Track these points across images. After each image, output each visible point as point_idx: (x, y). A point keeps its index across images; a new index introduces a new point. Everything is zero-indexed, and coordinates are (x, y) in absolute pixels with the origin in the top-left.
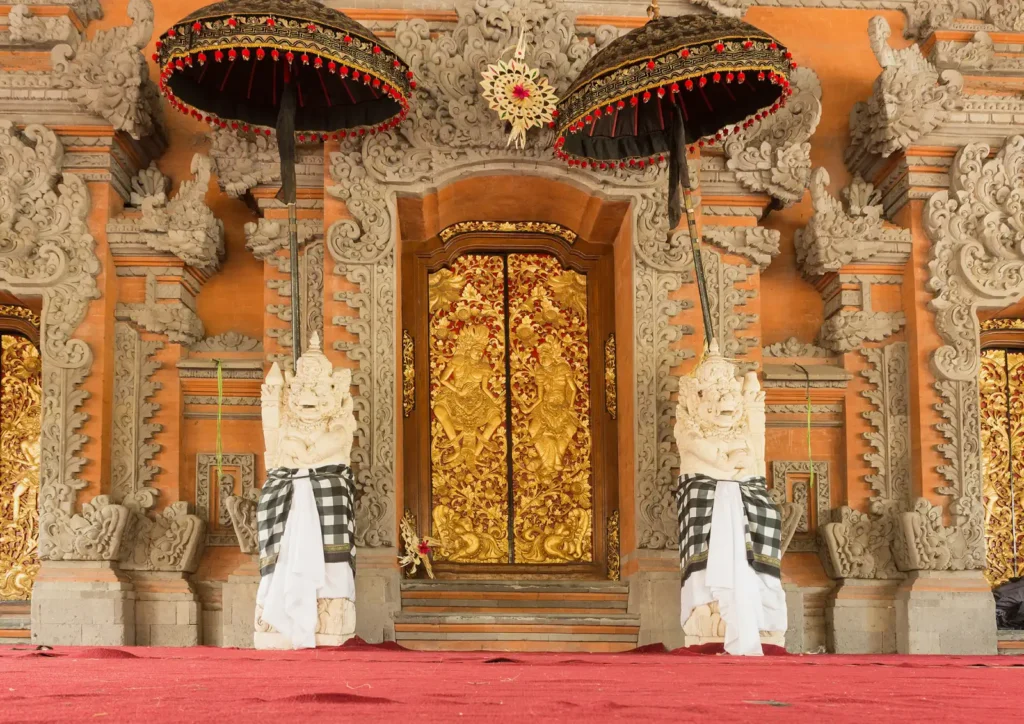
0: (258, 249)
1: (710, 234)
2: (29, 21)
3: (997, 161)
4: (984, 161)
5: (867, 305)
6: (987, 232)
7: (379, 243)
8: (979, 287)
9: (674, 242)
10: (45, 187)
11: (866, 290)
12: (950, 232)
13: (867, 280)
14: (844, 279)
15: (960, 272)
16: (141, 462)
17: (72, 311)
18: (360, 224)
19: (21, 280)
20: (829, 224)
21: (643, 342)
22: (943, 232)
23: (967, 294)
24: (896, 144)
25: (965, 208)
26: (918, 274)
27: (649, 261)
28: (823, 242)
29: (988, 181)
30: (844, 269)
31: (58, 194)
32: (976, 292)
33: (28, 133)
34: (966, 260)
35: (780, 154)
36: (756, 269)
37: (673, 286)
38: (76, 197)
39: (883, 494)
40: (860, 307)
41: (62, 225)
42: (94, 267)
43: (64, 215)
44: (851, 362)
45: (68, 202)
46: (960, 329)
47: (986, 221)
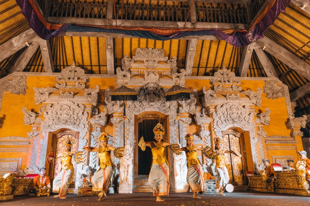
0: (112, 122)
1: (181, 119)
2: (79, 85)
3: (222, 107)
4: (220, 108)
5: (205, 130)
6: (221, 119)
7: (132, 123)
8: (221, 128)
9: (175, 122)
10: (82, 114)
11: (205, 127)
12: (216, 119)
13: (205, 125)
14: (202, 125)
15: (218, 125)
16: (93, 159)
17: (84, 134)
18: (129, 120)
19: (77, 129)
20: (198, 118)
21: (171, 138)
22: (215, 119)
23: (219, 129)
24: (207, 106)
25: (218, 115)
26: (212, 125)
27: (172, 125)
28: (198, 121)
29: (221, 111)
30: (202, 124)
31: (83, 115)
32: (220, 128)
33: (80, 105)
34: (218, 123)
35: (191, 107)
36: (188, 124)
37: (175, 129)
38: (86, 115)
39: (209, 162)
40: (204, 130)
41: (84, 120)
42: (88, 126)
43: (84, 118)
44: (203, 139)
45: (85, 116)
46: (219, 134)
47: (221, 117)
